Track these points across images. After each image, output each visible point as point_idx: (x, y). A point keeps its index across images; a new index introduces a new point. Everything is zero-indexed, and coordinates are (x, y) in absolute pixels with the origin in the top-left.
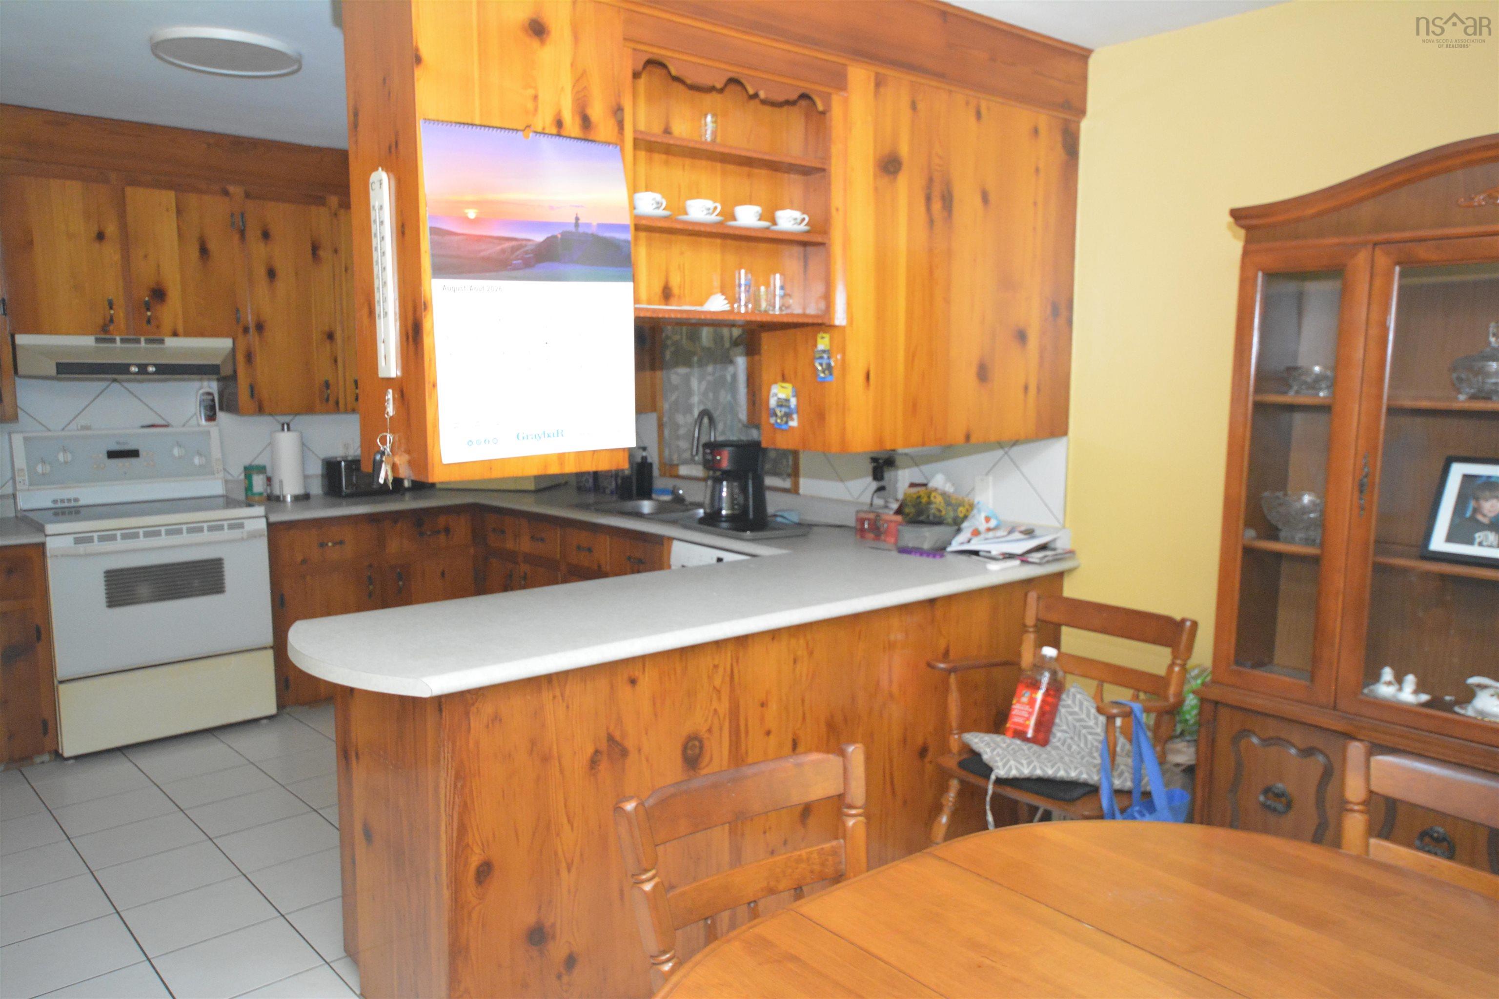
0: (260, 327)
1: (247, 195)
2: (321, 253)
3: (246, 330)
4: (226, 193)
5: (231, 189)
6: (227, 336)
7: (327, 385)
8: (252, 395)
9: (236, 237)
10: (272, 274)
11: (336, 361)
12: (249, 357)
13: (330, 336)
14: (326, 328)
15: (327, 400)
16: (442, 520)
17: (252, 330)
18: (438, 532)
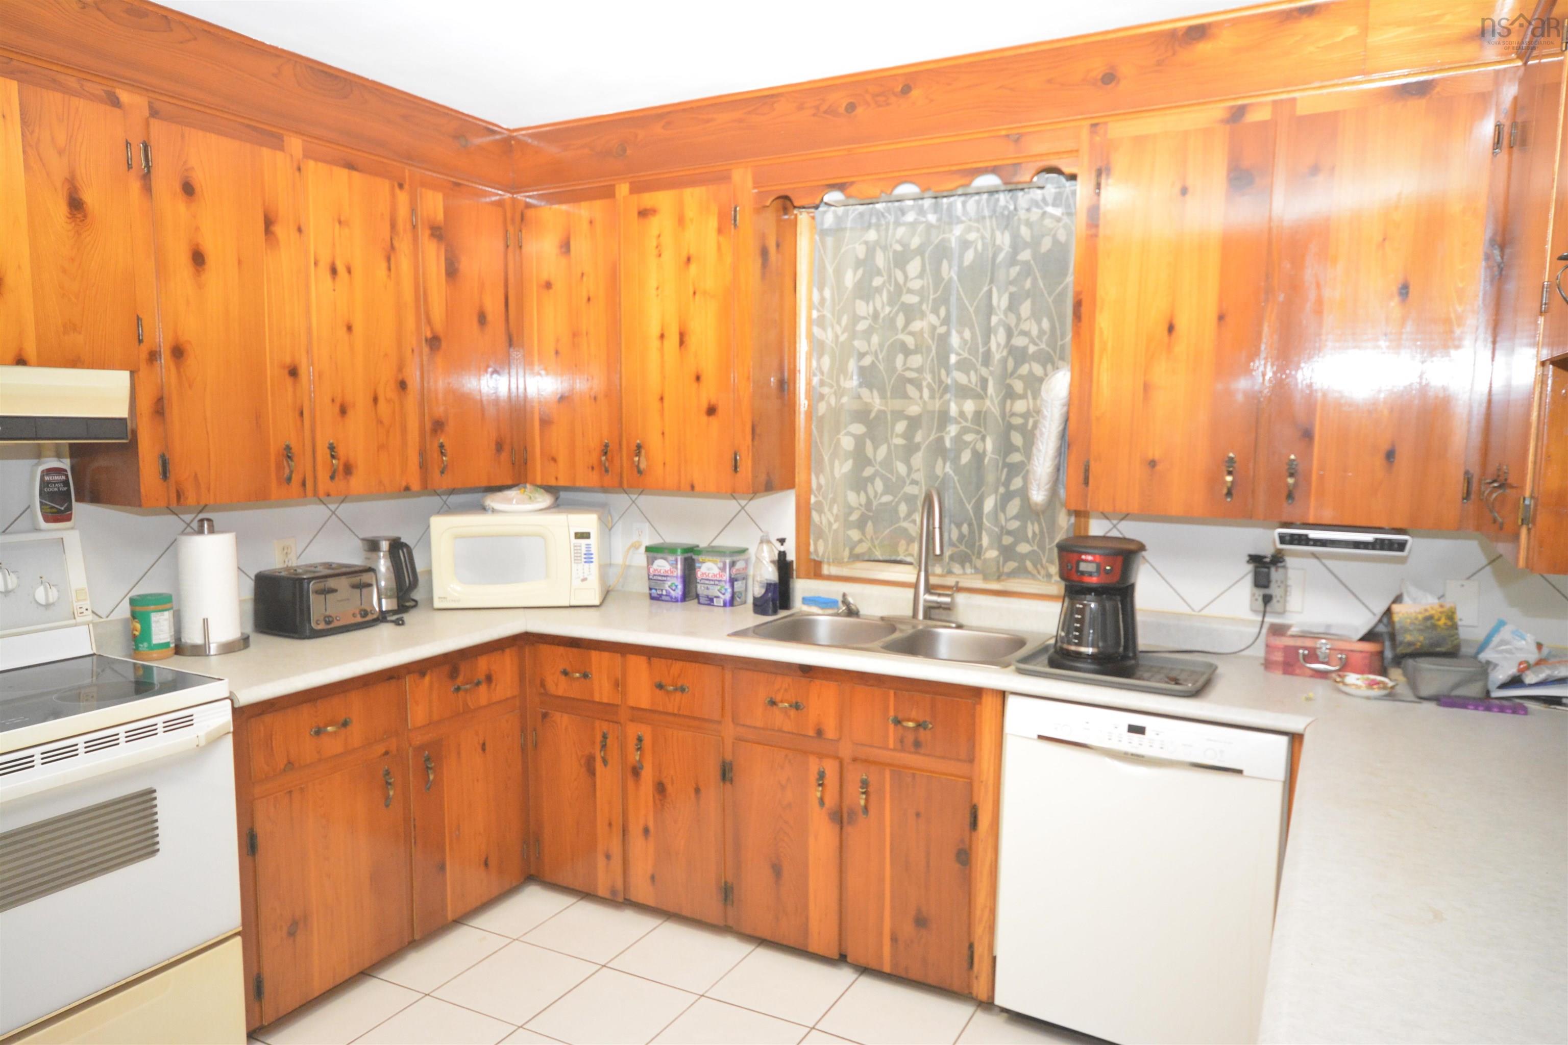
0: (178, 352)
1: (154, 113)
2: (278, 229)
3: (153, 356)
4: (115, 102)
5: (125, 96)
6: (122, 368)
7: (288, 454)
8: (165, 473)
9: (135, 186)
10: (198, 258)
11: (302, 414)
12: (160, 409)
13: (293, 372)
14: (288, 360)
15: (289, 480)
16: (483, 664)
17: (166, 357)
18: (478, 684)
